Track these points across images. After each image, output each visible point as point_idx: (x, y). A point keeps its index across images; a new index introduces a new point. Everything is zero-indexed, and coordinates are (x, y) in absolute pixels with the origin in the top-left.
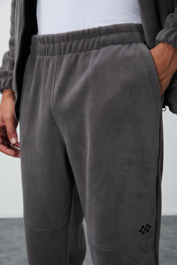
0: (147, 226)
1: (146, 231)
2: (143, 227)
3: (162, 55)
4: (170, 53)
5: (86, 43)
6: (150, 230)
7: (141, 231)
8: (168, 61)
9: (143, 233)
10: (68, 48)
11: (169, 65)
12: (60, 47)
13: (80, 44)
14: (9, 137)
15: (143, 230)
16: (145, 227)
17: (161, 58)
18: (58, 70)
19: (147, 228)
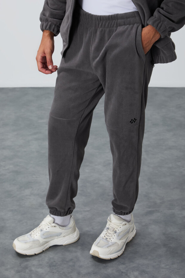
0: (134, 119)
1: (133, 122)
2: (132, 120)
3: (149, 33)
4: (153, 32)
5: (110, 24)
6: (136, 121)
7: (130, 122)
8: (152, 37)
9: (132, 123)
10: (100, 25)
11: (152, 39)
12: (96, 24)
13: (107, 24)
14: (48, 64)
15: (132, 121)
16: (133, 120)
17: (148, 35)
18: (94, 37)
19: (135, 120)
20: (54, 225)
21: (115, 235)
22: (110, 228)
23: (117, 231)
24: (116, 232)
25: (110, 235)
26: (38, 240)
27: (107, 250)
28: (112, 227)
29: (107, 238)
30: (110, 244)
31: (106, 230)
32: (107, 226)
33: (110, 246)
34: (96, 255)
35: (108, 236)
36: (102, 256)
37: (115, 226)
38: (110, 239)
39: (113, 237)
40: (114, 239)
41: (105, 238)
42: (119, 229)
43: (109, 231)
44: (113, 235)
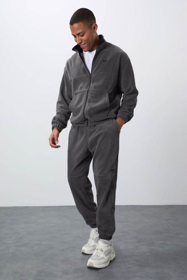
0: (113, 169)
6: (114, 171)
21: (102, 252)
22: (99, 249)
23: (104, 250)
24: (103, 251)
25: (99, 253)
27: (98, 261)
29: (97, 255)
30: (100, 258)
31: (96, 251)
32: (97, 248)
33: (100, 259)
34: (91, 265)
35: (98, 254)
36: (95, 266)
37: (101, 247)
39: (101, 254)
40: (102, 255)
41: (96, 255)
42: (104, 249)
43: (98, 251)
44: (101, 253)
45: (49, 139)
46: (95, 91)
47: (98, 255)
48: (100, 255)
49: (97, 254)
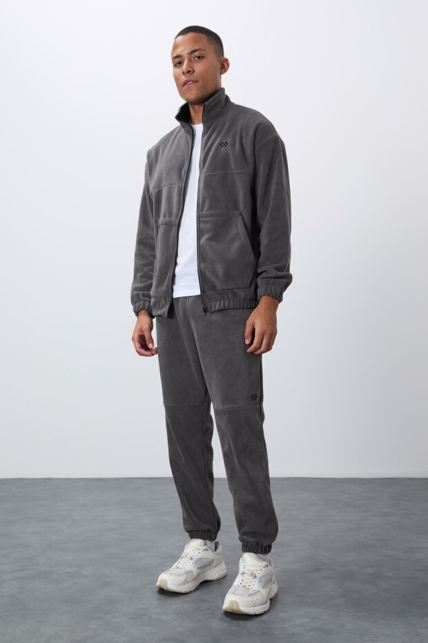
0: (255, 395)
1: (254, 399)
6: (257, 399)
7: (251, 398)
20: (205, 547)
21: (256, 580)
22: (247, 572)
23: (258, 575)
24: (255, 577)
25: (248, 581)
26: (191, 572)
27: (250, 599)
28: (249, 570)
29: (244, 586)
30: (251, 592)
31: (240, 576)
32: (241, 571)
33: (251, 595)
34: (235, 608)
35: (246, 583)
36: (245, 609)
37: (252, 569)
38: (249, 586)
39: (254, 583)
40: (255, 586)
41: (242, 585)
42: (259, 572)
43: (246, 576)
44: (252, 580)
45: (133, 339)
46: (211, 215)
47: (247, 585)
48: (252, 586)
49: (244, 584)
